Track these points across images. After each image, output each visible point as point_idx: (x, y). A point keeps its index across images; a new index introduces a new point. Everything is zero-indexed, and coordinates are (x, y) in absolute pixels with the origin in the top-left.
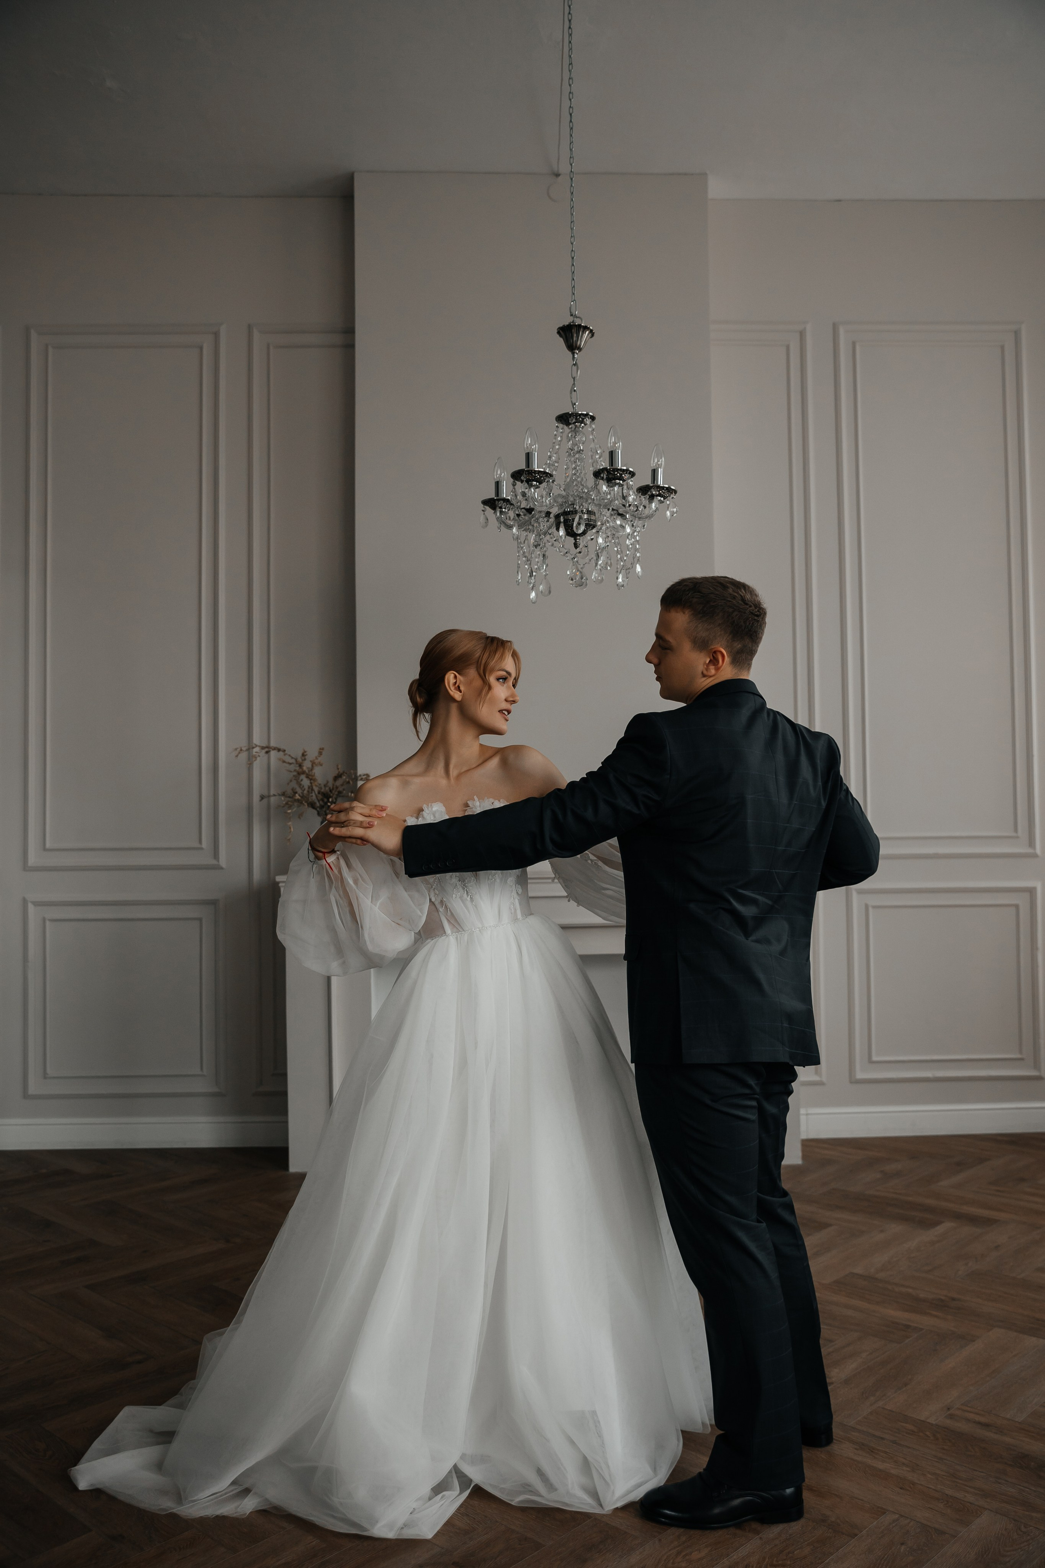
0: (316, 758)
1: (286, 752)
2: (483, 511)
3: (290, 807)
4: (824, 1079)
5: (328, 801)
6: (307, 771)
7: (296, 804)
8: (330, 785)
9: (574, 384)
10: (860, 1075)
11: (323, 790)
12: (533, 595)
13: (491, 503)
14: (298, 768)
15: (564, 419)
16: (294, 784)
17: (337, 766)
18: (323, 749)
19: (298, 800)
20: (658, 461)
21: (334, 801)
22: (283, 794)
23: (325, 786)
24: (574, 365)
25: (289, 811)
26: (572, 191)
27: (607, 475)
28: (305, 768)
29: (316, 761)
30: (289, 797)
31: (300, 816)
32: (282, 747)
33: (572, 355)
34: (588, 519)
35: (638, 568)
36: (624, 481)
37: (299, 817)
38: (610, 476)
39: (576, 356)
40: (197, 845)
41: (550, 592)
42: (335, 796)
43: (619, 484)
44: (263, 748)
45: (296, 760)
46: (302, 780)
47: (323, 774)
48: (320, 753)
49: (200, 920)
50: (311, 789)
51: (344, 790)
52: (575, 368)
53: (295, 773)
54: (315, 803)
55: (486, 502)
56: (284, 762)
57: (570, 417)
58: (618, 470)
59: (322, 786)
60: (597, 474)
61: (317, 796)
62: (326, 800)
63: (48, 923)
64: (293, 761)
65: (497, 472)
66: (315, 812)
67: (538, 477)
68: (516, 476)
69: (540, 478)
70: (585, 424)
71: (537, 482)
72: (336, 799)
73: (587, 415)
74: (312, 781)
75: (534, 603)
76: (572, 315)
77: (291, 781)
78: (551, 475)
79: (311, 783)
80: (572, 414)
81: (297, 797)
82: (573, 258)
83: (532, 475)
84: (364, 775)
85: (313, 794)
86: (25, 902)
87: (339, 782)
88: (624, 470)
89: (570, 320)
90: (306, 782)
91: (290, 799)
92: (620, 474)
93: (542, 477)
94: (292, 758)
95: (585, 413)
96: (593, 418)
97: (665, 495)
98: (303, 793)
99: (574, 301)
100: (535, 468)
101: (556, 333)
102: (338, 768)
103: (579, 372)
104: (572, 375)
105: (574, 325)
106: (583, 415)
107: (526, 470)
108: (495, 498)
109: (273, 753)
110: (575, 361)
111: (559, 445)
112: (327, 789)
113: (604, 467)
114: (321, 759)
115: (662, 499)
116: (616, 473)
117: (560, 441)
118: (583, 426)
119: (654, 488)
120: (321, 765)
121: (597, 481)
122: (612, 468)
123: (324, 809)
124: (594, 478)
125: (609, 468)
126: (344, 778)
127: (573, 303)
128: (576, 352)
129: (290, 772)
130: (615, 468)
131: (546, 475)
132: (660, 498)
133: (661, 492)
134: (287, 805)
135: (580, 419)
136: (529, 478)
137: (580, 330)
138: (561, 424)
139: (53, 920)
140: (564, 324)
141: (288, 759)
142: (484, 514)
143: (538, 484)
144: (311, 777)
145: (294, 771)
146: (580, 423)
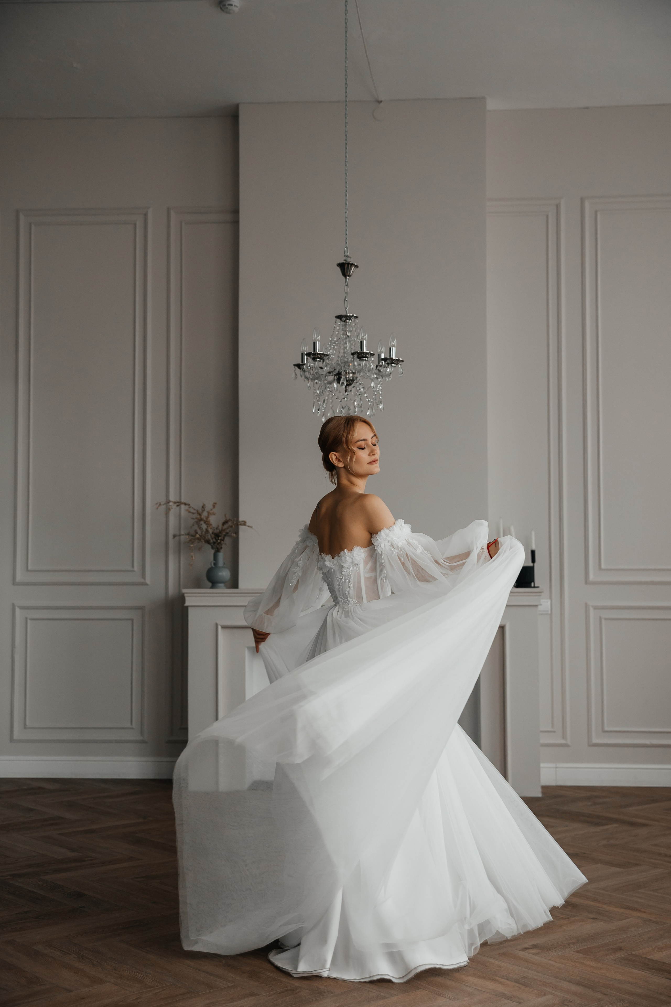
0: (211, 510)
1: (191, 506)
3: (192, 543)
4: (569, 742)
5: (218, 539)
6: (205, 519)
7: (197, 541)
8: (220, 528)
9: (346, 297)
10: (595, 741)
11: (216, 532)
13: (299, 366)
14: (199, 517)
15: (339, 317)
16: (196, 527)
17: (225, 515)
18: (215, 503)
19: (198, 538)
21: (222, 539)
22: (188, 534)
23: (217, 529)
24: (347, 285)
25: (192, 546)
26: (346, 181)
28: (202, 517)
29: (211, 512)
30: (192, 536)
32: (187, 502)
33: (345, 279)
36: (368, 358)
37: (199, 550)
38: (360, 356)
39: (347, 280)
40: (131, 568)
42: (223, 536)
43: (365, 360)
44: (175, 503)
45: (197, 511)
46: (201, 525)
47: (215, 521)
48: (214, 506)
49: (132, 620)
50: (207, 531)
51: (230, 531)
52: (346, 287)
53: (196, 520)
54: (210, 540)
55: (295, 365)
56: (189, 512)
57: (343, 317)
59: (215, 529)
60: (353, 354)
61: (211, 536)
62: (217, 538)
63: (29, 621)
64: (195, 512)
65: (303, 348)
66: (210, 546)
67: (320, 356)
68: (308, 354)
69: (322, 357)
70: (351, 320)
71: (319, 358)
72: (224, 538)
73: (353, 316)
74: (208, 525)
76: (345, 256)
77: (193, 525)
78: (327, 355)
79: (207, 527)
80: (344, 315)
81: (198, 536)
82: (346, 222)
83: (316, 355)
84: (242, 521)
85: (209, 534)
86: (13, 607)
87: (226, 526)
88: (367, 353)
89: (345, 258)
90: (204, 526)
91: (193, 538)
94: (195, 509)
95: (351, 315)
96: (356, 317)
97: (397, 363)
98: (202, 533)
99: (347, 247)
100: (318, 351)
101: (338, 266)
102: (226, 517)
103: (349, 289)
104: (345, 292)
105: (347, 262)
106: (350, 316)
107: (313, 352)
108: (301, 364)
109: (183, 506)
110: (347, 282)
111: (338, 332)
112: (218, 531)
113: (356, 351)
114: (215, 510)
115: (395, 365)
116: (363, 354)
117: (339, 329)
118: (351, 322)
119: (389, 360)
120: (214, 514)
121: (353, 358)
122: (361, 351)
123: (216, 545)
124: (352, 356)
125: (359, 352)
126: (230, 523)
127: (346, 249)
128: (348, 277)
129: (193, 519)
130: (362, 351)
131: (324, 355)
132: (393, 365)
133: (393, 361)
134: (191, 542)
135: (349, 318)
136: (314, 357)
137: (350, 265)
138: (338, 320)
139: (32, 619)
140: (342, 261)
141: (192, 511)
142: (295, 372)
143: (320, 360)
144: (207, 522)
145: (196, 518)
146: (349, 321)
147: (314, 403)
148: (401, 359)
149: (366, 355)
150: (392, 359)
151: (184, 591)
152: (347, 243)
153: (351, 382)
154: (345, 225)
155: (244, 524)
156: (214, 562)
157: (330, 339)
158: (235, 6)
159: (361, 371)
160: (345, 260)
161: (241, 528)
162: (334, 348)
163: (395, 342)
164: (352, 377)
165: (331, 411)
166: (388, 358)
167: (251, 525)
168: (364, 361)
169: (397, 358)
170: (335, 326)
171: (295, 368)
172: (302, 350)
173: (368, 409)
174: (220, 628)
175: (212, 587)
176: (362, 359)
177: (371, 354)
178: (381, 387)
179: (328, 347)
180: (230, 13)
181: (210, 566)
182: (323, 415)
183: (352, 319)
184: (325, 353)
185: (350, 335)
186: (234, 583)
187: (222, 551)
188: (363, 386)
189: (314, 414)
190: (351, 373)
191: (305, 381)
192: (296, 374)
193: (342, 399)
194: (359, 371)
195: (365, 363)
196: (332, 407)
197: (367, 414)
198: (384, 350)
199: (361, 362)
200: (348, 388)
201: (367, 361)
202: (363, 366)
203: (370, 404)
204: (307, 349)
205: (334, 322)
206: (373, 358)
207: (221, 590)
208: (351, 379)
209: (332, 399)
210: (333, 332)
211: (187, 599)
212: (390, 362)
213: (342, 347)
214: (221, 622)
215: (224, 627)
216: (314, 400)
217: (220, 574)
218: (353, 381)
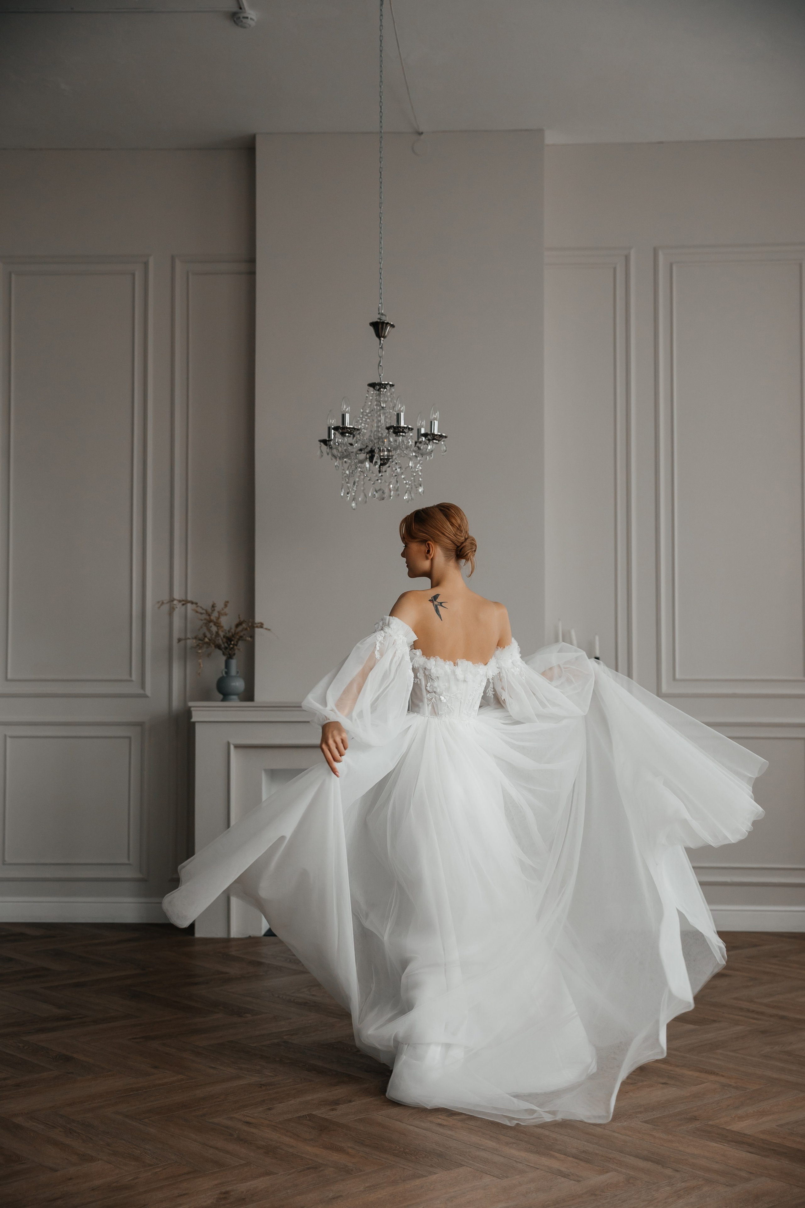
0: (223, 610)
1: (198, 605)
2: (320, 447)
3: (200, 648)
5: (231, 644)
6: (215, 620)
7: (205, 646)
8: (233, 630)
9: (380, 361)
11: (228, 635)
12: (353, 505)
13: (325, 442)
14: (208, 617)
15: (372, 385)
16: (204, 630)
17: (239, 615)
18: (227, 602)
19: (207, 643)
20: (435, 415)
21: (236, 643)
22: (195, 638)
23: (229, 631)
24: (381, 348)
25: (200, 651)
26: (381, 226)
27: (394, 430)
28: (212, 618)
29: (222, 612)
30: (200, 640)
31: (209, 655)
32: (194, 601)
33: (379, 341)
36: (405, 433)
38: (396, 431)
39: (382, 342)
40: (128, 677)
41: (366, 502)
42: (236, 640)
43: (403, 436)
44: (180, 601)
45: (206, 611)
46: (211, 627)
47: (227, 622)
48: (226, 606)
49: (130, 738)
50: (217, 634)
51: (244, 635)
52: (380, 350)
53: (205, 621)
54: (221, 645)
55: (321, 441)
56: (197, 612)
57: (376, 386)
58: (400, 427)
59: (227, 631)
60: (388, 428)
61: (222, 640)
62: (229, 643)
63: (8, 739)
64: (204, 611)
65: (329, 421)
66: (220, 652)
67: (349, 431)
68: (336, 429)
69: (352, 432)
70: (386, 389)
71: (349, 433)
72: (237, 642)
73: (388, 384)
74: (219, 628)
75: (354, 509)
76: (379, 314)
77: (201, 627)
78: (358, 430)
79: (218, 629)
80: (378, 383)
81: (207, 640)
82: (381, 273)
83: (345, 429)
84: (259, 623)
85: (220, 638)
87: (240, 628)
88: (404, 427)
89: (379, 316)
90: (214, 629)
91: (200, 642)
94: (203, 609)
95: (387, 383)
96: (392, 386)
97: (439, 439)
98: (211, 637)
99: (381, 303)
100: (347, 425)
101: (370, 325)
102: (239, 618)
103: (384, 352)
104: (379, 355)
105: (381, 321)
106: (385, 384)
107: (341, 426)
108: (327, 439)
109: (189, 605)
110: (381, 345)
111: (371, 402)
112: (231, 634)
113: (392, 425)
114: (226, 610)
115: (437, 442)
116: (399, 429)
117: (372, 399)
118: (386, 391)
119: (430, 435)
120: (226, 614)
121: (389, 433)
122: (397, 425)
123: (228, 650)
124: (387, 431)
125: (395, 426)
126: (244, 625)
127: (380, 305)
128: (382, 339)
129: (202, 620)
130: (399, 425)
131: (355, 430)
132: (435, 441)
133: (435, 437)
134: (199, 646)
135: (383, 387)
136: (343, 432)
137: (385, 325)
138: (372, 389)
139: (11, 737)
140: (375, 320)
141: (200, 610)
142: (320, 449)
143: (350, 435)
144: (218, 624)
145: (205, 619)
146: (383, 389)
147: (343, 486)
148: (444, 435)
149: (403, 430)
150: (434, 435)
151: (190, 704)
152: (381, 298)
153: (386, 461)
154: (380, 278)
155: (261, 626)
156: (226, 670)
157: (362, 411)
158: (251, 19)
159: (397, 448)
160: (379, 319)
161: (258, 631)
162: (366, 421)
163: (438, 414)
164: (387, 455)
165: (362, 495)
166: (429, 433)
167: (269, 628)
168: (401, 437)
169: (440, 434)
170: (367, 395)
171: (320, 444)
172: (328, 424)
173: (406, 493)
174: (232, 747)
175: (223, 700)
176: (399, 434)
177: (409, 428)
178: (421, 467)
179: (359, 420)
180: (245, 27)
181: (221, 675)
182: (354, 500)
183: (387, 387)
184: (355, 427)
185: (385, 406)
186: (249, 695)
187: (235, 657)
188: (400, 466)
189: (342, 498)
190: (386, 451)
191: (332, 459)
192: (322, 452)
193: (375, 481)
194: (395, 449)
195: (402, 439)
196: (364, 490)
197: (405, 498)
198: (424, 424)
199: (398, 438)
200: (382, 468)
201: (405, 436)
202: (399, 442)
203: (407, 486)
204: (335, 423)
205: (367, 391)
206: (411, 433)
207: (235, 702)
208: (386, 457)
209: (363, 481)
210: (365, 402)
211: (194, 713)
212: (431, 438)
213: (376, 421)
214: (234, 741)
215: (237, 747)
216: (343, 482)
217: (233, 684)
218: (388, 460)
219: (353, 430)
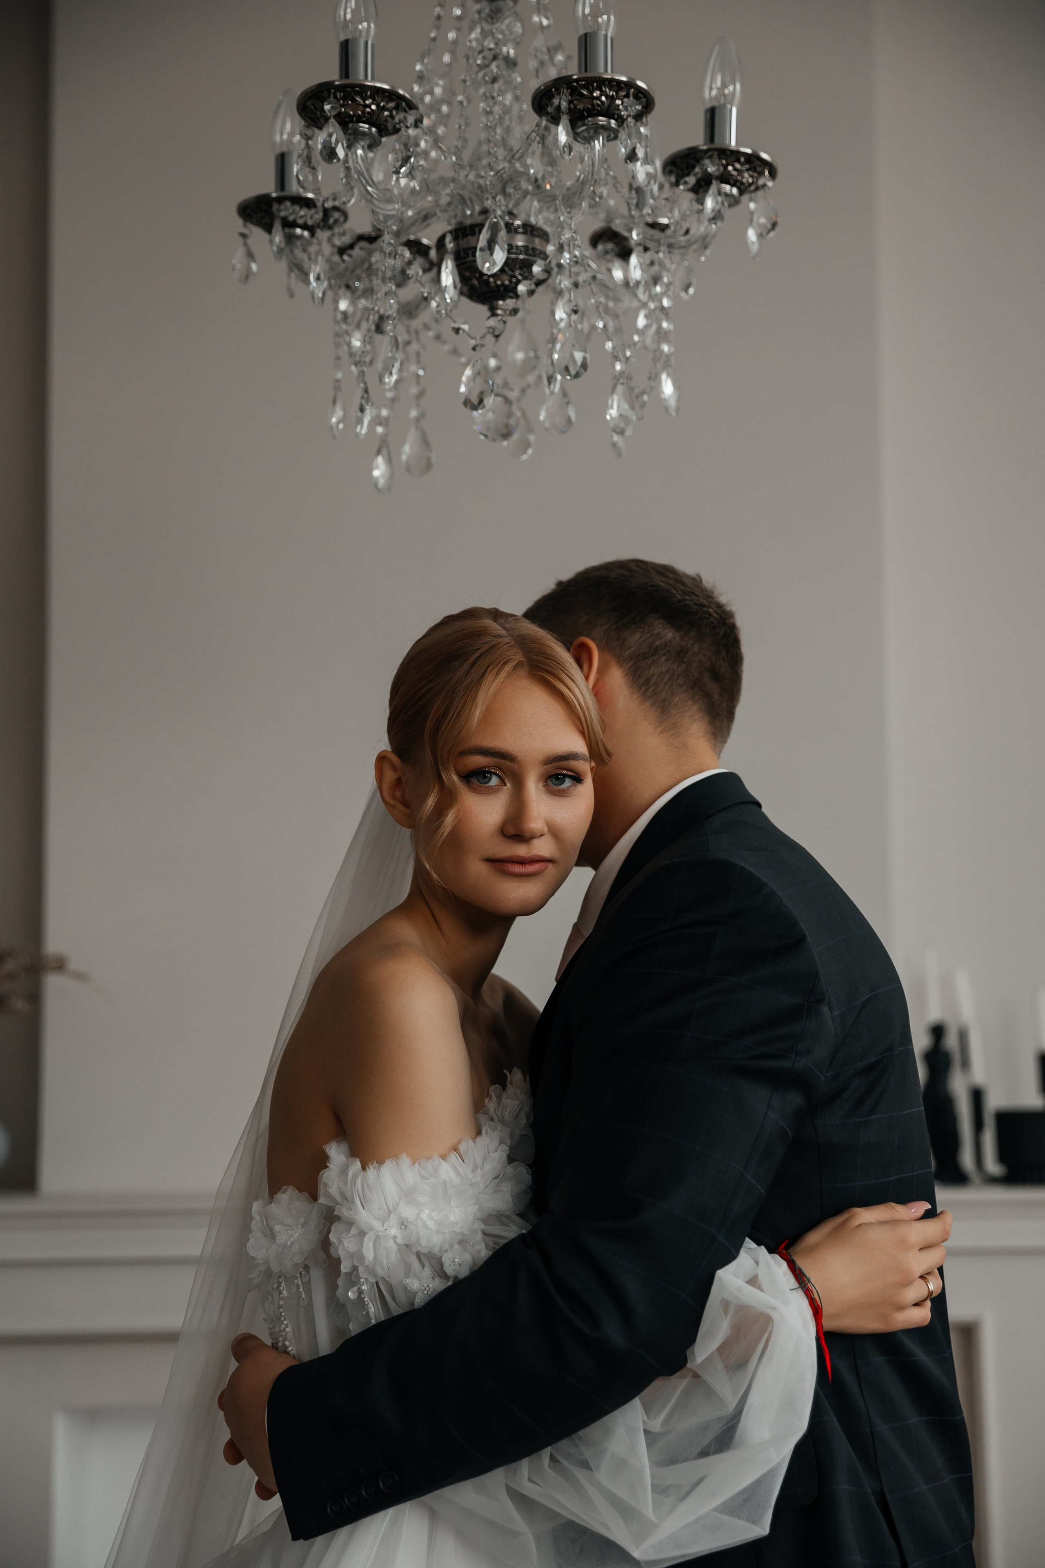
2: (243, 236)
13: (265, 213)
20: (724, 86)
27: (570, 102)
34: (526, 247)
35: (668, 388)
36: (619, 118)
38: (581, 104)
41: (429, 465)
43: (607, 132)
51: (10, 990)
55: (242, 216)
58: (602, 83)
60: (541, 100)
67: (374, 107)
69: (385, 112)
71: (371, 124)
83: (354, 100)
84: (53, 958)
88: (619, 85)
92: (607, 97)
93: (384, 109)
97: (746, 177)
100: (364, 81)
108: (275, 194)
115: (735, 190)
119: (710, 157)
121: (543, 125)
124: (536, 114)
125: (575, 79)
126: (12, 963)
130: (594, 76)
132: (727, 188)
133: (730, 168)
136: (346, 113)
142: (245, 244)
143: (374, 132)
148: (764, 156)
149: (612, 99)
150: (724, 155)
155: (62, 965)
161: (51, 981)
167: (83, 971)
168: (601, 135)
169: (744, 151)
171: (243, 229)
176: (590, 120)
177: (638, 93)
184: (400, 94)
192: (247, 257)
194: (568, 205)
195: (601, 150)
199: (583, 143)
201: (616, 132)
202: (588, 166)
203: (619, 365)
206: (646, 120)
212: (715, 168)
218: (527, 273)
219: (391, 105)
